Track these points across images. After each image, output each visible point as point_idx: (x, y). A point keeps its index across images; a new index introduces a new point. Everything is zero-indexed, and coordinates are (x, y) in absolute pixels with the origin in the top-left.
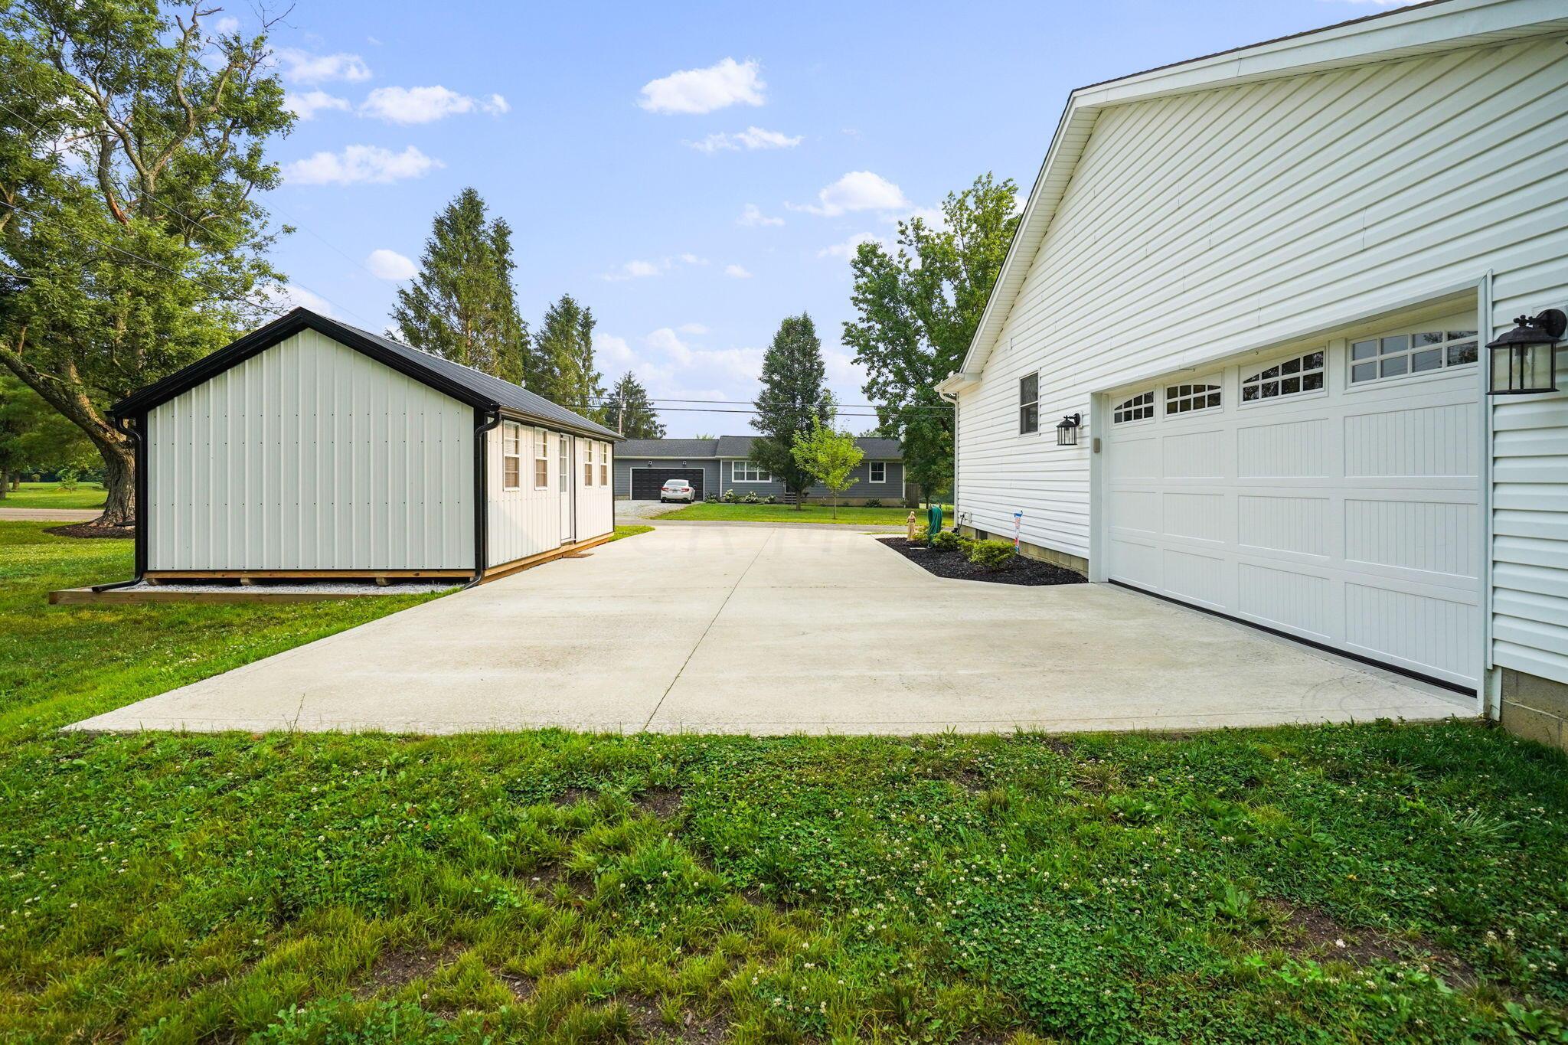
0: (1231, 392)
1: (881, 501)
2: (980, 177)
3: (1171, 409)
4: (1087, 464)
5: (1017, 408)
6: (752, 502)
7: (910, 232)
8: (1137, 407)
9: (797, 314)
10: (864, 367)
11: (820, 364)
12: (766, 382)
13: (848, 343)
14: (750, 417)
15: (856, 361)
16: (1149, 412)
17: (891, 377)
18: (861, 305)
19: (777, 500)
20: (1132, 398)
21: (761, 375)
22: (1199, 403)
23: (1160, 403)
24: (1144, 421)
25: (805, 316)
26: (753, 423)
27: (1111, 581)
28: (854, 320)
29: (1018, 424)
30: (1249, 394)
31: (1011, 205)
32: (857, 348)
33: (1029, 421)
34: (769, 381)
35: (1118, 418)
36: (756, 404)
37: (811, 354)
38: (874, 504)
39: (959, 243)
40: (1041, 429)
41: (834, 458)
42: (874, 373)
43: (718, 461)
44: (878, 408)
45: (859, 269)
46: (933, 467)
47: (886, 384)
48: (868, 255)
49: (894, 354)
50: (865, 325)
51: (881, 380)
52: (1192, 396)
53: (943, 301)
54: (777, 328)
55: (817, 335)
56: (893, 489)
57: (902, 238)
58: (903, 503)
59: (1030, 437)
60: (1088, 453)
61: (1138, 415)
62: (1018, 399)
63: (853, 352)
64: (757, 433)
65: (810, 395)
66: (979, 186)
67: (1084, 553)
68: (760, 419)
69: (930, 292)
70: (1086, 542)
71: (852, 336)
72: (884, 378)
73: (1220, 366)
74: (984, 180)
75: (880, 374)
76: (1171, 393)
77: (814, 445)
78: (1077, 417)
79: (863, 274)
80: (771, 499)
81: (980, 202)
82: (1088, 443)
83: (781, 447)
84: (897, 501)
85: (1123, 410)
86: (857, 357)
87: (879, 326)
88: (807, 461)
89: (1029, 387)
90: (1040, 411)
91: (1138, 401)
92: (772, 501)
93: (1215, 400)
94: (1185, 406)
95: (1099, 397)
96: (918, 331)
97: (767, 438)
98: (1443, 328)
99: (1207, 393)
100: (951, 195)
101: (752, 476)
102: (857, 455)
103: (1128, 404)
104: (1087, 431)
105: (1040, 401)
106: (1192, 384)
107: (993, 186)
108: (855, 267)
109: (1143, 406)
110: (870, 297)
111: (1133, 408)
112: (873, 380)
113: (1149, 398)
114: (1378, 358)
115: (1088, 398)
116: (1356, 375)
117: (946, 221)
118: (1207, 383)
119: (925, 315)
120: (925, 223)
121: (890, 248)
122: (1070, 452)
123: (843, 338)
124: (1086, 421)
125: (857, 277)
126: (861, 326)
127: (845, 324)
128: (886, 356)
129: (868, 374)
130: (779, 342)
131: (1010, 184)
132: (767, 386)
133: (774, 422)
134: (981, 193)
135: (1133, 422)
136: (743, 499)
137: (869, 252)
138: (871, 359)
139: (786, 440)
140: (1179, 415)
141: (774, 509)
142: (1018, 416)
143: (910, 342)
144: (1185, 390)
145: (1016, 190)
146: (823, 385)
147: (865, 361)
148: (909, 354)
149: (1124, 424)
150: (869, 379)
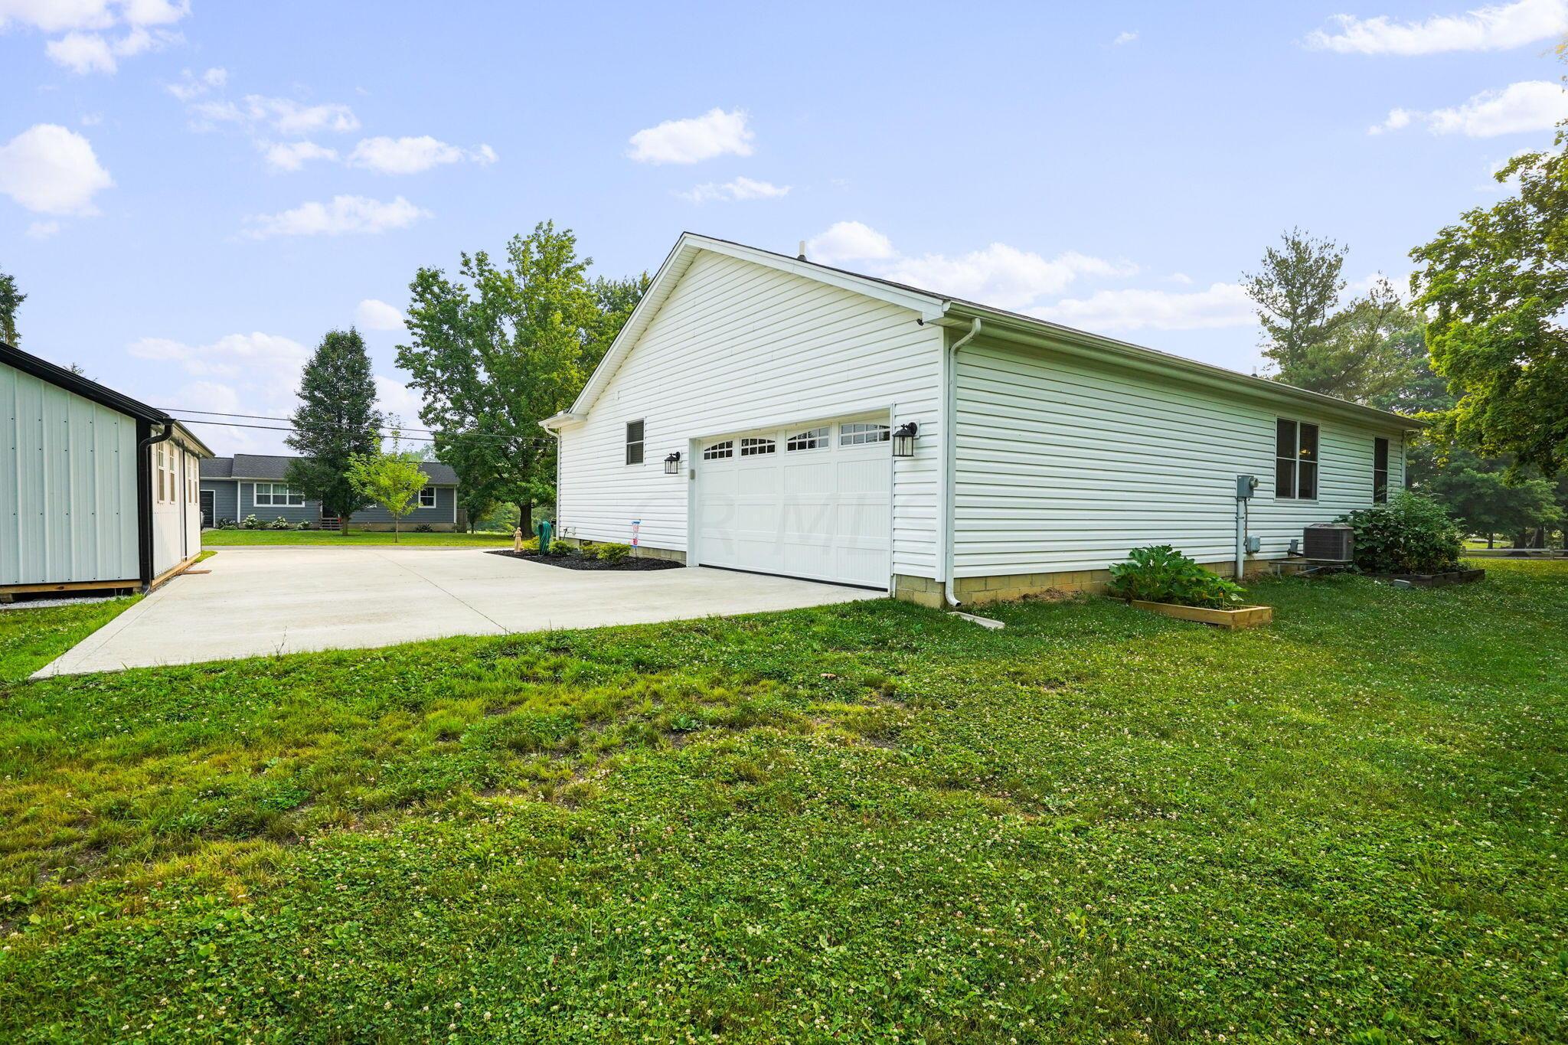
0: (781, 445)
1: (432, 526)
2: (541, 224)
3: (744, 452)
4: (686, 487)
5: (624, 444)
6: (281, 528)
7: (473, 263)
8: (720, 450)
9: (343, 328)
10: (421, 391)
11: (371, 384)
12: (305, 398)
13: (402, 366)
14: (285, 435)
15: (411, 385)
16: (729, 454)
17: (449, 404)
18: (416, 330)
19: (312, 525)
20: (717, 444)
21: (299, 390)
22: (762, 450)
23: (737, 448)
24: (726, 459)
25: (353, 332)
26: (290, 442)
27: (701, 565)
28: (408, 344)
29: (624, 457)
30: (791, 447)
31: (571, 255)
32: (412, 371)
33: (635, 455)
34: (311, 398)
35: (707, 457)
36: (293, 421)
37: (359, 373)
38: (424, 529)
39: (520, 282)
40: (645, 461)
41: (396, 481)
42: (430, 398)
43: (235, 483)
44: (435, 433)
45: (418, 294)
46: (494, 492)
47: (444, 410)
48: (426, 282)
49: (451, 382)
50: (421, 350)
51: (438, 405)
52: (758, 446)
53: (503, 335)
54: (320, 340)
55: (366, 354)
56: (444, 514)
57: (465, 269)
58: (454, 528)
59: (635, 467)
60: (686, 479)
61: (721, 455)
62: (624, 437)
63: (408, 375)
64: (296, 453)
65: (358, 414)
66: (541, 232)
67: (684, 548)
68: (297, 438)
69: (490, 325)
70: (685, 540)
71: (405, 359)
72: (441, 404)
73: (775, 430)
74: (545, 227)
75: (436, 399)
76: (745, 442)
77: (372, 469)
78: (678, 455)
79: (422, 299)
80: (305, 525)
81: (541, 248)
82: (686, 472)
83: (328, 469)
84: (448, 526)
85: (711, 451)
86: (413, 380)
87: (434, 352)
88: (364, 485)
89: (635, 430)
90: (645, 448)
91: (721, 446)
92: (306, 527)
93: (772, 449)
94: (753, 451)
95: (695, 442)
96: (476, 359)
97: (305, 458)
98: (879, 423)
99: (766, 445)
100: (516, 237)
101: (279, 500)
102: (422, 479)
103: (714, 448)
104: (685, 464)
105: (645, 441)
106: (758, 438)
107: (554, 233)
108: (414, 290)
109: (725, 450)
110: (426, 323)
111: (718, 451)
112: (429, 406)
113: (729, 445)
114: (852, 434)
115: (687, 441)
116: (844, 442)
117: (510, 260)
118: (767, 439)
119: (484, 346)
120: (490, 260)
121: (452, 276)
122: (672, 478)
123: (397, 361)
124: (684, 457)
125: (415, 301)
126: (415, 350)
127: (399, 347)
128: (444, 382)
129: (424, 399)
130: (323, 357)
131: (570, 234)
132: (305, 403)
133: (313, 444)
134: (542, 239)
135: (718, 460)
136: (270, 525)
137: (430, 276)
138: (427, 384)
139: (335, 461)
140: (749, 457)
141: (307, 536)
142: (624, 451)
143: (470, 372)
144: (754, 441)
145: (574, 241)
146: (374, 407)
147: (421, 385)
148: (468, 382)
149: (711, 460)
150: (425, 404)
